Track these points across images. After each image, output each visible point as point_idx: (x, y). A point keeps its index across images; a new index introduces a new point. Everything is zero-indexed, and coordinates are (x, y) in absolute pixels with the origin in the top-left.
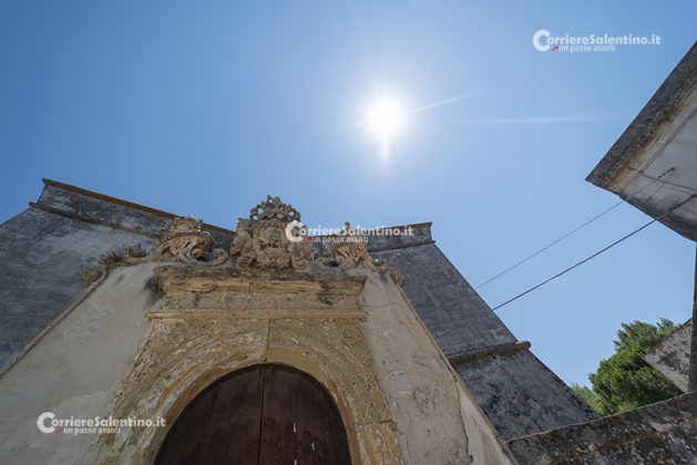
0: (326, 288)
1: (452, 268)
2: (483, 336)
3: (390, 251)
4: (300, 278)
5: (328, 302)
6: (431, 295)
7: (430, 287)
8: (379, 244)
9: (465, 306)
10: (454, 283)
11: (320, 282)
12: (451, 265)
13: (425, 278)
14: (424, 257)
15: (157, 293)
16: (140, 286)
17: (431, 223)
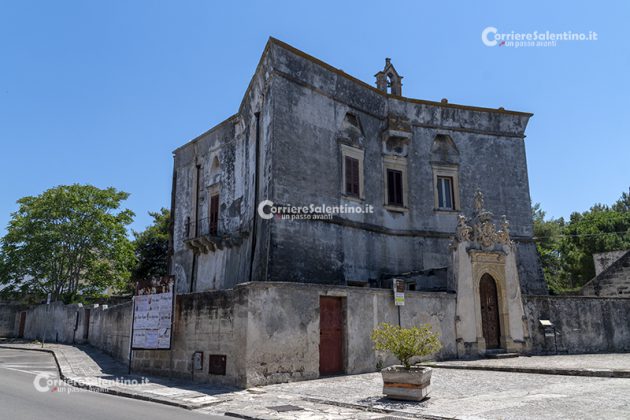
1: (525, 171)
2: (518, 229)
3: (486, 136)
5: (499, 259)
6: (501, 191)
7: (503, 184)
8: (480, 125)
9: (518, 206)
10: (520, 185)
12: (526, 168)
13: (503, 175)
14: (509, 152)
15: (469, 254)
16: (465, 251)
17: (532, 115)
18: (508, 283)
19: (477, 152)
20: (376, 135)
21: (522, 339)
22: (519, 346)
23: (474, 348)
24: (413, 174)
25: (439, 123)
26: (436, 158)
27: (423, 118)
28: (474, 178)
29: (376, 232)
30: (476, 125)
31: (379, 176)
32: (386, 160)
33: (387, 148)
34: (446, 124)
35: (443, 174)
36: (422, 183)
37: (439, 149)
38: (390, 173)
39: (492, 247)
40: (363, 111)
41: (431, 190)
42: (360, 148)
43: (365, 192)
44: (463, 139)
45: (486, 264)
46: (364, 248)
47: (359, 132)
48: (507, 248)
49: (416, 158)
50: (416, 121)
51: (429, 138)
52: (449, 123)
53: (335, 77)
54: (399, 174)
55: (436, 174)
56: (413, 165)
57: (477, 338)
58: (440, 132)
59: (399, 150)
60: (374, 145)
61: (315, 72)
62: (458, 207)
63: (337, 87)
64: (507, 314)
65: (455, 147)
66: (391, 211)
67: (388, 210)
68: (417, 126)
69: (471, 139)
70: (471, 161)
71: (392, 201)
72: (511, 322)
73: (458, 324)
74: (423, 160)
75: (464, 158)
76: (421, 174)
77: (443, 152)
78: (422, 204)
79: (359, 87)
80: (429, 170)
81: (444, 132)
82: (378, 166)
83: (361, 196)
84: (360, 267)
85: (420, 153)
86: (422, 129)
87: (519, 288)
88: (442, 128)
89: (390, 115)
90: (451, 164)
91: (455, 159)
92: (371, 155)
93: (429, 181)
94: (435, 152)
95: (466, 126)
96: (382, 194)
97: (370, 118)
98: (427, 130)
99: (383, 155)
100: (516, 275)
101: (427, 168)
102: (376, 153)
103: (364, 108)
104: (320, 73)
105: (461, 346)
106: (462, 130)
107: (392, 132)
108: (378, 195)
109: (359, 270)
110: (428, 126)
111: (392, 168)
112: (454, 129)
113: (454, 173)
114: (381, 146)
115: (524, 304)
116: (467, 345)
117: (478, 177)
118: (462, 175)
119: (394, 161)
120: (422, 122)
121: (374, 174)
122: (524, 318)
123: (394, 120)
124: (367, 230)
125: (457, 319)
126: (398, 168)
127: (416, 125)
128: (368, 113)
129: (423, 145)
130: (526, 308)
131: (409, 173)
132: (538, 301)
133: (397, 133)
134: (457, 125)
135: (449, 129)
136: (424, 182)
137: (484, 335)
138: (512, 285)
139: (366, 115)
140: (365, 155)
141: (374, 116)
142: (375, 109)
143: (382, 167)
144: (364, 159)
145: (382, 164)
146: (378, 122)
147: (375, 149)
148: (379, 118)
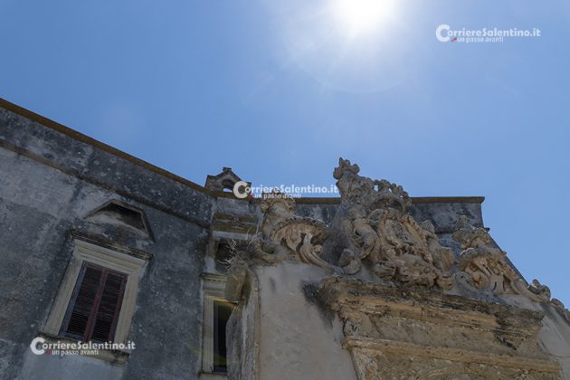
0: (503, 324)
4: (473, 307)
5: (510, 345)
11: (496, 315)
17: (481, 199)
20: (189, 243)
32: (210, 284)
40: (158, 207)
47: (144, 234)
53: (89, 150)
60: (182, 259)
61: (35, 133)
63: (90, 164)
79: (146, 173)
82: (188, 293)
89: (221, 216)
92: (169, 272)
97: (173, 219)
99: (203, 275)
102: (184, 273)
104: (49, 137)
107: (219, 235)
121: (174, 306)
123: (225, 221)
128: (168, 212)
139: (165, 214)
140: (149, 269)
141: (186, 219)
142: (187, 210)
143: (202, 297)
144: (147, 276)
145: (202, 292)
146: (196, 228)
147: (181, 265)
148: (197, 222)
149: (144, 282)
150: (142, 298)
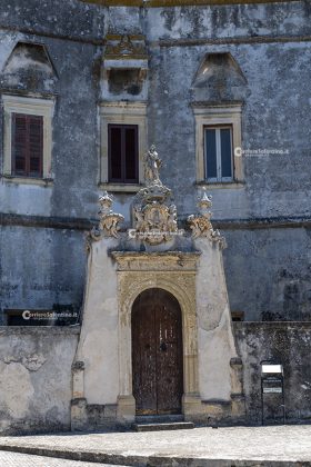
4: (170, 255)
15: (113, 259)
16: (105, 254)
18: (202, 303)
19: (282, 74)
20: (86, 70)
21: (227, 397)
22: (213, 410)
23: (107, 413)
24: (159, 127)
25: (209, 34)
26: (202, 96)
27: (180, 31)
28: (273, 121)
29: (77, 228)
30: (282, 28)
31: (90, 138)
32: (105, 110)
33: (110, 90)
34: (223, 34)
35: (214, 121)
36: (174, 141)
37: (211, 79)
38: (115, 131)
39: (170, 244)
40: (52, 36)
41: (190, 150)
42: (45, 97)
43: (56, 167)
44: (255, 55)
45: (150, 274)
46: (49, 256)
47: (48, 70)
48: (203, 243)
49: (164, 99)
50: (166, 37)
51: (190, 62)
52: (229, 31)
54: (132, 131)
55: (201, 121)
56: (160, 112)
57: (119, 398)
58: (211, 48)
59: (135, 90)
60: (81, 89)
62: (239, 174)
64: (195, 356)
65: (240, 72)
66: (115, 193)
67: (109, 192)
68: (168, 46)
69: (270, 53)
70: (269, 92)
71: (115, 176)
72: (202, 370)
73: (79, 375)
74: (177, 102)
75: (256, 88)
76: (174, 125)
77: (217, 83)
78: (174, 175)
80: (188, 118)
81: (219, 49)
82: (88, 122)
83: (46, 174)
84: (36, 287)
85: (174, 90)
86: (177, 50)
87: (227, 312)
88: (214, 41)
89: (112, 34)
90: (228, 102)
91: (238, 92)
92: (72, 105)
93: (187, 135)
94: (201, 86)
95: (263, 31)
96: (94, 168)
97: (71, 45)
98: (187, 50)
99: (100, 102)
100: (224, 288)
101: (184, 114)
102: (83, 103)
103: (59, 30)
105: (79, 412)
106: (254, 39)
107: (109, 63)
108: (86, 170)
109: (33, 292)
110: (188, 42)
111: (117, 121)
112: (238, 41)
113: (234, 117)
114: (97, 88)
115: (238, 337)
116: (92, 408)
117: (282, 118)
118: (251, 118)
119: (121, 111)
120: (177, 36)
121: (79, 135)
122: (236, 363)
123: (116, 43)
124: (56, 227)
125: (78, 366)
126: (129, 121)
127: (166, 43)
128: (65, 38)
129: (179, 76)
130: (243, 345)
131: (151, 126)
132: (269, 331)
133: (120, 63)
134: (243, 32)
135: (228, 41)
136: (179, 138)
137: (135, 393)
138: (209, 308)
139: (63, 42)
140: (57, 107)
141: (82, 41)
142: (82, 30)
143: (98, 122)
144: (56, 115)
145: (98, 118)
146: (91, 47)
147: (80, 95)
148: (91, 42)
149: (55, 119)
150: (56, 135)
